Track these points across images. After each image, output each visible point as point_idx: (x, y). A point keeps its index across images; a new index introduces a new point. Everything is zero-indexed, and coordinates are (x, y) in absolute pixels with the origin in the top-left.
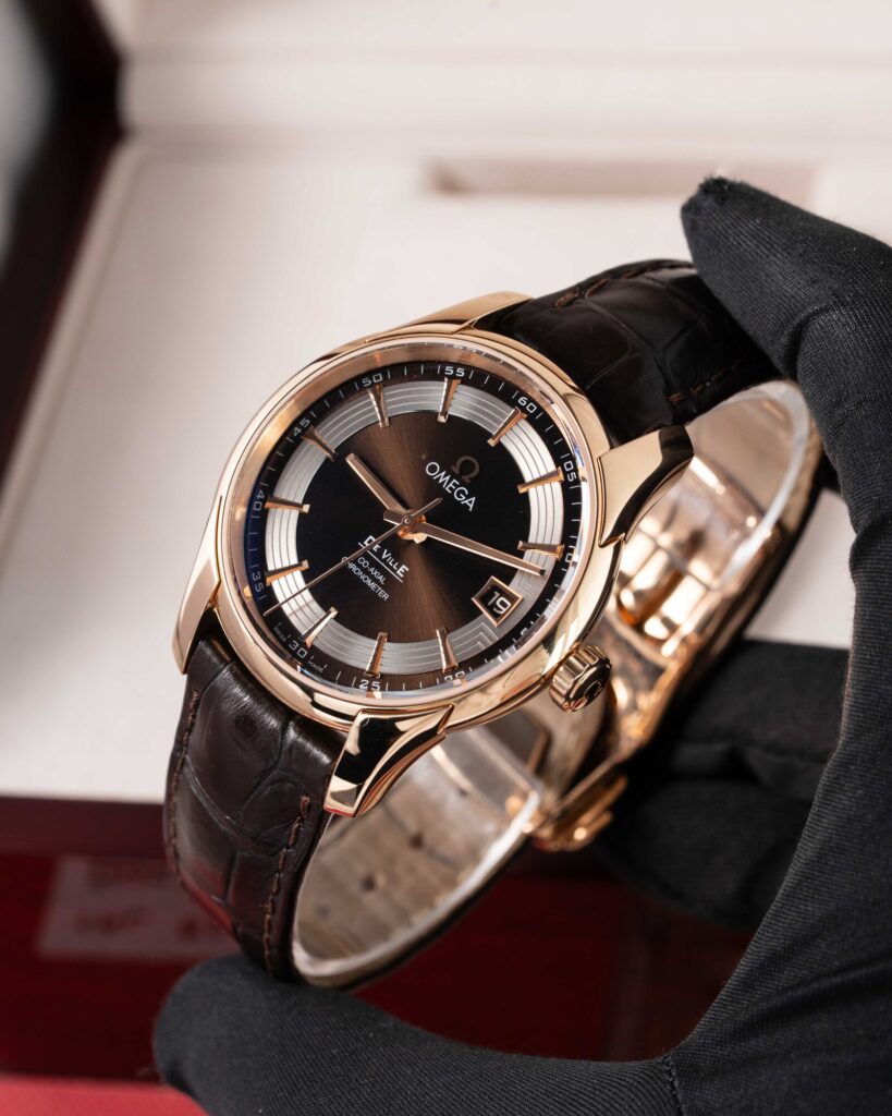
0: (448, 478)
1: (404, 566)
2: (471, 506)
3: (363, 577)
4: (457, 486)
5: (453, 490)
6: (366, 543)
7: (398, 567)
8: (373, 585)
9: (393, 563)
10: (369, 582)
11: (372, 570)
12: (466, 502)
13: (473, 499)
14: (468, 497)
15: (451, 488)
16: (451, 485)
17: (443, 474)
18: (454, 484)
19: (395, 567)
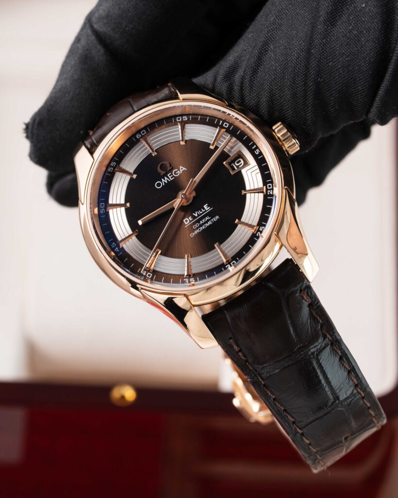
0: (166, 178)
1: (204, 206)
2: (184, 169)
3: (204, 227)
4: (172, 174)
5: (173, 176)
6: (186, 223)
7: (204, 209)
8: (210, 223)
9: (201, 211)
10: (207, 225)
11: (201, 222)
12: (181, 171)
13: (181, 167)
14: (179, 170)
15: (172, 178)
16: (170, 177)
17: (163, 180)
18: (170, 175)
19: (203, 211)
